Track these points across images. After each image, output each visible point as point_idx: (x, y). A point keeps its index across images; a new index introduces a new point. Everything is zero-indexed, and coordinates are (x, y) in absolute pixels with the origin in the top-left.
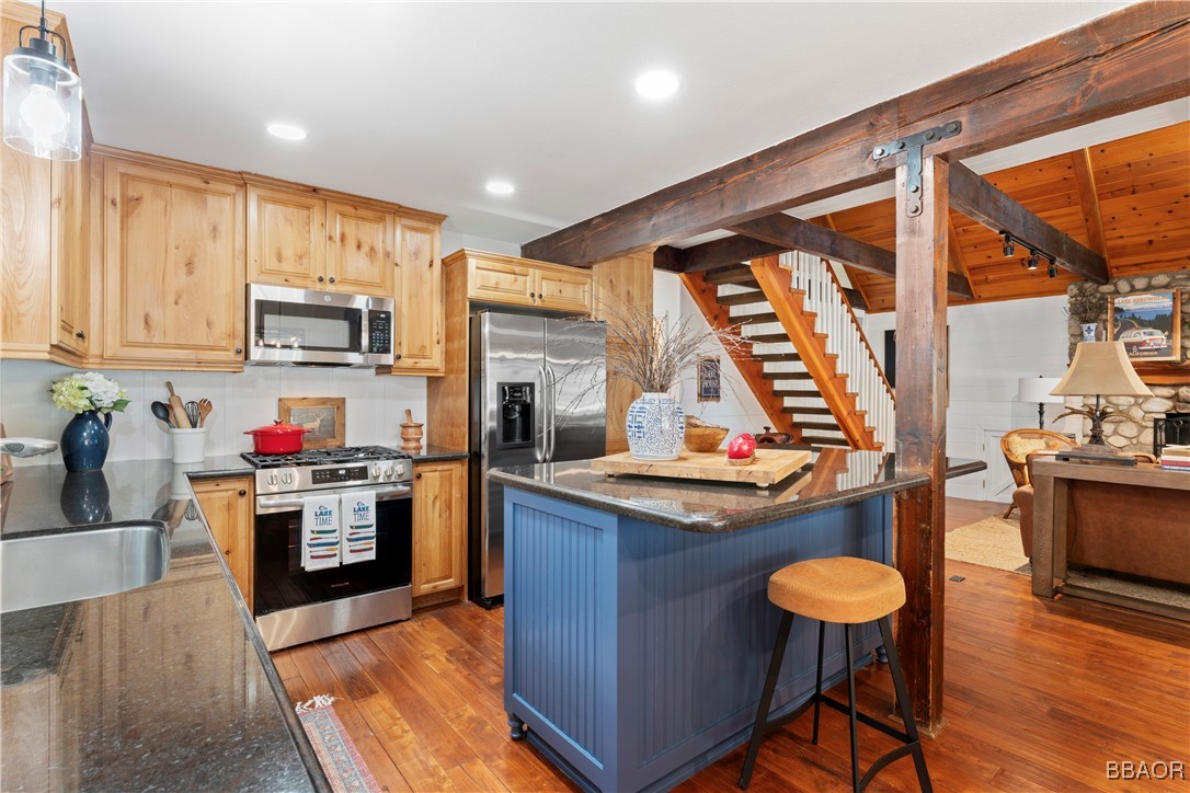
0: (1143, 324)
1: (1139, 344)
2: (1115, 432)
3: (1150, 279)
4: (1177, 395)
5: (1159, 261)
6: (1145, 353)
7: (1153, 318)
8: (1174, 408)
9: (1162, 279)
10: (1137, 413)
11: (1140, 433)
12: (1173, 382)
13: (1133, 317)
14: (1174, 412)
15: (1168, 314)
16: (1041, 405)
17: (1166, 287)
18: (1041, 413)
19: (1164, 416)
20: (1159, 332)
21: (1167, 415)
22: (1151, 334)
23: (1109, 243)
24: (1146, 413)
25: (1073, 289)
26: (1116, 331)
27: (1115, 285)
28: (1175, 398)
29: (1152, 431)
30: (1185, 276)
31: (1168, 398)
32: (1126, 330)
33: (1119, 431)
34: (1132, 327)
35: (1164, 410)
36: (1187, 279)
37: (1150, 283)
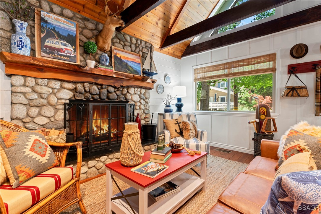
0: (60, 37)
1: (60, 50)
2: (40, 114)
3: (62, 9)
4: (76, 88)
6: (63, 57)
7: (66, 35)
8: (74, 96)
9: (68, 12)
10: (53, 100)
11: (56, 113)
12: (75, 80)
13: (54, 30)
14: (73, 99)
15: (74, 35)
17: (71, 18)
19: (68, 101)
20: (69, 45)
21: (69, 100)
22: (65, 45)
24: (58, 99)
26: (43, 35)
27: (40, 2)
28: (75, 90)
29: (63, 111)
30: (80, 17)
31: (71, 90)
32: (50, 37)
33: (42, 113)
34: (53, 36)
35: (68, 98)
36: (81, 19)
37: (62, 12)
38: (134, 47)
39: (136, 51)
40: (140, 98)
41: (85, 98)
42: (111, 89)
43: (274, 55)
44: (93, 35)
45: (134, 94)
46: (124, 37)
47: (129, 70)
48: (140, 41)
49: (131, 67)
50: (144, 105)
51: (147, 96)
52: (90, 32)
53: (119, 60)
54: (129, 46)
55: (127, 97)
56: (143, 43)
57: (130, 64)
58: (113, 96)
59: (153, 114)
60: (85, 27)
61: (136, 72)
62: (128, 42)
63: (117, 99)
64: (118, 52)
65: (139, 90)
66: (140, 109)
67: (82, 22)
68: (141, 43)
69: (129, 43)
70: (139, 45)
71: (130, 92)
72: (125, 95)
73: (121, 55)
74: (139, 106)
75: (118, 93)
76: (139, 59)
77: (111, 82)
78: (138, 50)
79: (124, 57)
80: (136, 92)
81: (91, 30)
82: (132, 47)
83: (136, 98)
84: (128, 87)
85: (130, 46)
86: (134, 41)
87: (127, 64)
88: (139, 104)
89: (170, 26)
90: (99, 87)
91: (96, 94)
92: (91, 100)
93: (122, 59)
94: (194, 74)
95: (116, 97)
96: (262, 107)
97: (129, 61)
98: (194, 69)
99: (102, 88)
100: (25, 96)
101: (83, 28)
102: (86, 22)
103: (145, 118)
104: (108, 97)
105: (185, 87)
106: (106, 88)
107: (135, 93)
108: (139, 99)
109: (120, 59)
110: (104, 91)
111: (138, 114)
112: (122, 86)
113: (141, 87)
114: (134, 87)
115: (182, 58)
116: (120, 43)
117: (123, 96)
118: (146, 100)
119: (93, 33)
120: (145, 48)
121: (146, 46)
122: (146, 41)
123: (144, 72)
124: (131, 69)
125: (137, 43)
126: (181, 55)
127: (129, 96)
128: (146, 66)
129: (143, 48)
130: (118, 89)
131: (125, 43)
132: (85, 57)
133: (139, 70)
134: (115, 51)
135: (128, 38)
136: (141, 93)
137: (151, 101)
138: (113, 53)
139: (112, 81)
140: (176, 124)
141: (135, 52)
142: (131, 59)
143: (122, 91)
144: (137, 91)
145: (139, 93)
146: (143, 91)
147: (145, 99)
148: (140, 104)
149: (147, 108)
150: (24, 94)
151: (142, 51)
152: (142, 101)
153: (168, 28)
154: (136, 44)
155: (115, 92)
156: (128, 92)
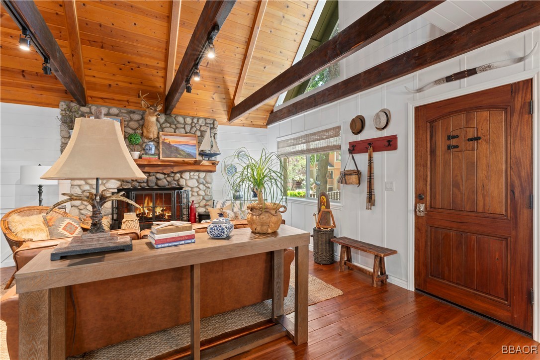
3: (109, 109)
5: (114, 99)
8: (121, 185)
9: (114, 110)
14: (121, 188)
16: (40, 187)
17: (117, 115)
18: (40, 193)
19: (116, 190)
21: (118, 189)
23: (87, 79)
24: (107, 189)
25: (63, 105)
27: (90, 108)
28: (122, 180)
30: (125, 111)
31: (118, 180)
35: (116, 187)
36: (126, 113)
37: (109, 111)
38: (188, 128)
39: (192, 131)
40: (198, 182)
41: (132, 187)
42: (161, 176)
43: (339, 127)
44: (140, 125)
45: (189, 179)
46: (176, 120)
47: (180, 154)
48: (196, 120)
49: (182, 151)
50: (204, 191)
51: (208, 179)
52: (136, 123)
54: (182, 128)
55: (180, 183)
56: (201, 121)
57: (181, 148)
58: (164, 183)
60: (131, 120)
61: (190, 155)
62: (181, 124)
63: (168, 185)
64: (166, 137)
65: (197, 174)
66: (198, 195)
67: (128, 116)
68: (198, 121)
69: (183, 124)
70: (196, 124)
71: (184, 177)
72: (178, 181)
73: (170, 139)
74: (197, 192)
75: (168, 179)
76: (194, 140)
77: (159, 169)
78: (194, 129)
79: (174, 142)
80: (192, 177)
81: (138, 121)
82: (186, 128)
83: (193, 183)
84: (181, 172)
85: (184, 128)
86: (189, 120)
87: (177, 149)
88: (196, 190)
89: (232, 97)
90: (147, 174)
91: (144, 182)
92: (139, 188)
93: (172, 144)
94: (278, 148)
95: (167, 183)
96: (322, 195)
97: (179, 145)
98: (278, 142)
99: (150, 176)
101: (129, 121)
102: (131, 115)
103: (205, 206)
104: (157, 184)
106: (154, 175)
107: (191, 178)
108: (197, 184)
109: (169, 144)
110: (153, 178)
111: (193, 201)
112: (173, 172)
113: (198, 171)
114: (190, 171)
115: (268, 127)
116: (170, 127)
117: (176, 182)
118: (206, 185)
119: (139, 124)
120: (205, 125)
121: (206, 123)
122: (206, 117)
123: (202, 154)
124: (182, 153)
125: (192, 122)
126: (265, 124)
127: (183, 182)
128: (205, 147)
129: (201, 126)
130: (169, 175)
131: (177, 125)
132: (131, 147)
133: (193, 153)
134: (163, 137)
135: (181, 119)
136: (199, 177)
137: (214, 186)
138: (160, 139)
139: (160, 168)
141: (190, 132)
142: (183, 142)
143: (173, 177)
144: (193, 175)
145: (197, 177)
146: (202, 175)
147: (206, 183)
148: (198, 189)
149: (208, 193)
150: (80, 186)
151: (200, 130)
152: (201, 186)
153: (231, 99)
154: (191, 124)
155: (165, 178)
156: (181, 177)
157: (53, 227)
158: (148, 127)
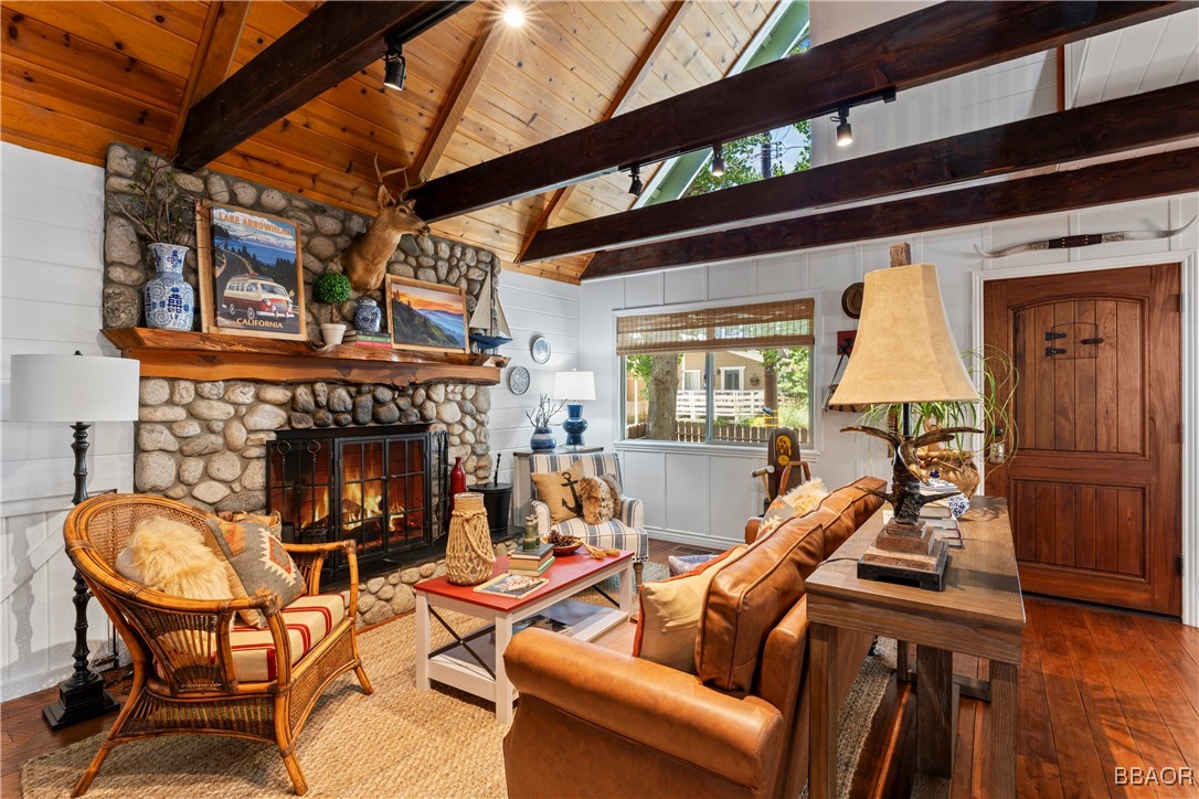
0: (261, 270)
1: (259, 305)
2: (207, 475)
3: (260, 191)
4: (293, 399)
5: (278, 165)
6: (266, 324)
7: (273, 262)
8: (289, 421)
9: (275, 198)
10: (238, 434)
11: (244, 470)
12: (292, 377)
13: (244, 253)
14: (287, 428)
15: (292, 261)
16: (80, 429)
18: (80, 449)
19: (273, 436)
20: (281, 288)
21: (277, 432)
22: (272, 291)
24: (250, 432)
25: (120, 158)
26: (219, 272)
27: (206, 181)
28: (291, 405)
29: (262, 463)
30: (302, 205)
31: (280, 405)
32: (235, 274)
33: (213, 471)
34: (244, 271)
35: (275, 426)
36: (305, 210)
37: (259, 197)
38: (443, 269)
39: (450, 278)
40: (462, 411)
41: (315, 424)
42: (385, 394)
43: (810, 302)
44: (336, 249)
45: (444, 402)
46: (418, 244)
47: (432, 336)
48: (460, 249)
49: (437, 327)
50: (474, 432)
51: (482, 404)
52: (330, 242)
53: (405, 312)
54: (429, 267)
55: (426, 412)
56: (470, 254)
57: (434, 319)
58: (390, 413)
59: (499, 455)
60: (317, 232)
61: (452, 340)
62: (427, 256)
63: (399, 419)
64: (402, 289)
65: (459, 388)
66: (463, 443)
67: (309, 220)
68: (463, 254)
69: (432, 257)
70: (459, 261)
71: (434, 397)
72: (421, 407)
73: (412, 296)
74: (460, 436)
75: (403, 402)
76: (460, 301)
77: (383, 375)
78: (456, 274)
79: (420, 302)
80: (451, 396)
81: (332, 237)
82: (440, 269)
83: (451, 413)
84: (428, 385)
85: (435, 268)
86: (444, 250)
87: (426, 321)
88: (458, 429)
89: (546, 204)
90: (353, 390)
91: (346, 411)
92: (332, 427)
93: (414, 308)
94: (618, 333)
95: (397, 413)
96: (782, 434)
97: (431, 312)
98: (618, 319)
99: (359, 393)
100: (171, 430)
101: (311, 235)
102: (317, 218)
103: (477, 469)
104: (375, 417)
105: (592, 373)
106: (370, 392)
107: (447, 400)
108: (459, 416)
109: (408, 308)
110: (366, 400)
111: (458, 459)
112: (413, 384)
113: (464, 382)
114: (446, 382)
115: (583, 282)
116: (405, 262)
117: (416, 411)
118: (478, 417)
119: (335, 244)
120: (476, 267)
121: (479, 261)
122: (479, 245)
123: (474, 337)
124: (437, 333)
125: (452, 255)
126: (579, 274)
127: (431, 410)
128: (480, 321)
129: (469, 267)
130: (402, 391)
131: (421, 260)
132: (315, 311)
133: (459, 335)
134: (394, 288)
135: (428, 245)
136: (464, 398)
137: (493, 418)
138: (388, 294)
139: (387, 372)
140: (564, 485)
141: (446, 281)
142: (438, 305)
143: (412, 396)
144: (453, 392)
145: (459, 397)
146: (470, 391)
147: (476, 413)
148: (461, 428)
149: (482, 439)
150: (169, 424)
151: (466, 276)
152: (469, 421)
153: (542, 210)
154: (449, 260)
155: (394, 399)
156: (429, 397)
157: (245, 556)
158: (375, 257)
